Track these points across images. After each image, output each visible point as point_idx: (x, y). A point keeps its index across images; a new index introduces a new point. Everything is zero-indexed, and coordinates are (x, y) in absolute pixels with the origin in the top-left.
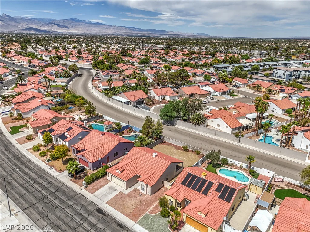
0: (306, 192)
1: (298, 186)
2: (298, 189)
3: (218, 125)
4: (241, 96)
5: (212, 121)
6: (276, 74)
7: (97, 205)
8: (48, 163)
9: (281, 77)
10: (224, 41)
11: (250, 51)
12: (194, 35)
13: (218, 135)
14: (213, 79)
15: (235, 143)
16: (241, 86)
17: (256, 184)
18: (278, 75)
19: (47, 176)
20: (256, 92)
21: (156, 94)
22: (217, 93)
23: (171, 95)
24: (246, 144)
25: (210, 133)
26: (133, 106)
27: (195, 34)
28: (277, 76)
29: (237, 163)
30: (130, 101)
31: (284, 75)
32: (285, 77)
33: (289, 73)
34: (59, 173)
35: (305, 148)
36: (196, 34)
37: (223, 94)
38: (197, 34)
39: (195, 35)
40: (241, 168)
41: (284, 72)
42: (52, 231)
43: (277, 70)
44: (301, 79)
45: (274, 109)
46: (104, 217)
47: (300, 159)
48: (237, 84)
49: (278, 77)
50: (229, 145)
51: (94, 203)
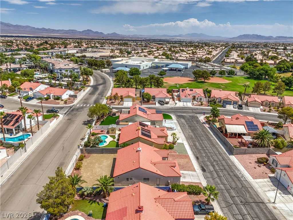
7: (203, 174)
42: (240, 176)
46: (203, 166)
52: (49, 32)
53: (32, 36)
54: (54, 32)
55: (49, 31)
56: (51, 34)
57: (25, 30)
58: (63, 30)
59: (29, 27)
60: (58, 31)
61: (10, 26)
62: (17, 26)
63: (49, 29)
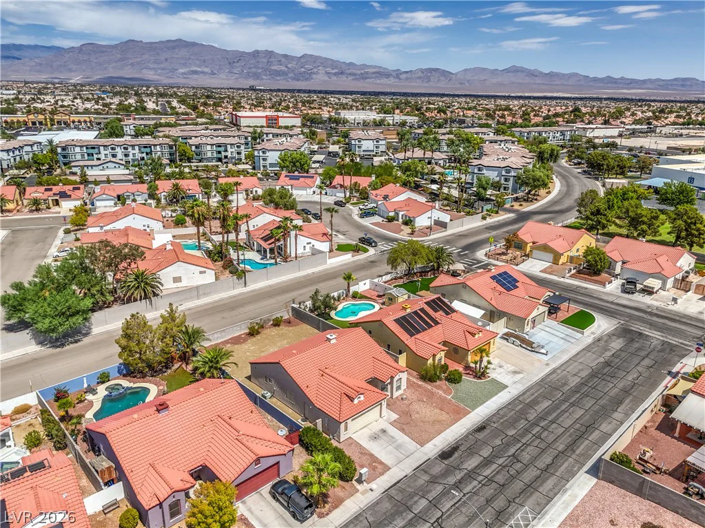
3: (177, 280)
7: (429, 459)
13: (205, 294)
24: (255, 281)
25: (186, 299)
40: (339, 300)
42: (512, 522)
45: (144, 226)
47: (321, 264)
50: (250, 294)
51: (422, 464)
52: (620, 86)
53: (573, 96)
54: (632, 85)
55: (620, 83)
56: (622, 91)
57: (566, 83)
58: (658, 80)
59: (576, 75)
60: (644, 82)
61: (536, 76)
62: (551, 75)
63: (622, 78)
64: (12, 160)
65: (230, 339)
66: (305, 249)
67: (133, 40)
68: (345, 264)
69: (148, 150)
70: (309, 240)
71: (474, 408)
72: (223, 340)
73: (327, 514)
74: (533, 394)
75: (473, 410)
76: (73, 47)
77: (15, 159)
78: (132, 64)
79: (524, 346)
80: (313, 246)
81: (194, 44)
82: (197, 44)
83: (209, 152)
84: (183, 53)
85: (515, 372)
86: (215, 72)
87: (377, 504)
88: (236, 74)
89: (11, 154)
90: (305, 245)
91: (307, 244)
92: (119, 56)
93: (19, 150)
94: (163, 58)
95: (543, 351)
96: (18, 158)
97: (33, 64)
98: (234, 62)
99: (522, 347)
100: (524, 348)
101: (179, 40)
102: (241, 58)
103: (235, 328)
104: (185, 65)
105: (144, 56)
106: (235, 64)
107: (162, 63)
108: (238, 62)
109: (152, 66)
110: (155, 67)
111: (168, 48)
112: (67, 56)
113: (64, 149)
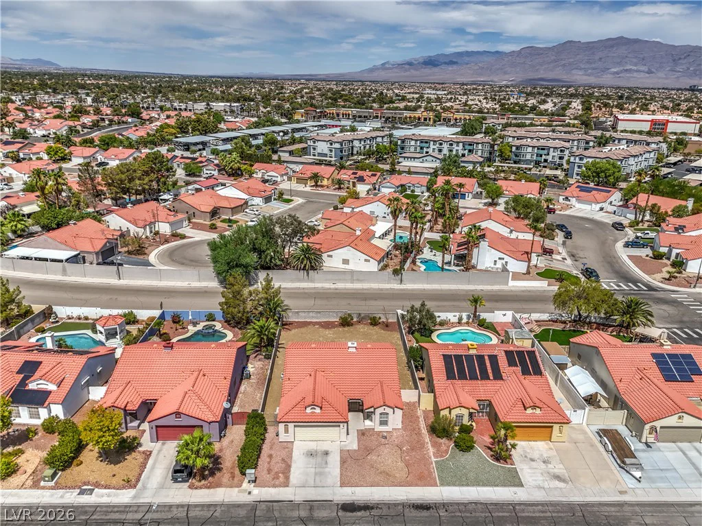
0: (564, 325)
1: (549, 321)
2: (552, 325)
3: (346, 262)
4: (299, 201)
5: (329, 256)
6: (314, 149)
7: (331, 501)
8: (56, 483)
9: (325, 155)
10: (113, 81)
11: (208, 105)
12: (13, 62)
13: (359, 280)
14: (207, 170)
15: (395, 286)
16: (279, 179)
17: (521, 337)
18: (319, 150)
19: (106, 515)
20: (314, 188)
21: (130, 222)
22: (258, 201)
23: (172, 219)
24: (414, 282)
25: (341, 280)
26: (98, 264)
27: (14, 60)
28: (316, 154)
29: (452, 317)
30: (79, 254)
31: (331, 151)
32: (333, 154)
33: (337, 146)
34: (132, 492)
35: (493, 266)
36: (17, 60)
37: (268, 200)
38: (23, 60)
39: (18, 63)
40: (460, 322)
41: (329, 145)
43: (314, 142)
44: (356, 155)
45: (385, 213)
46: (374, 512)
47: (499, 283)
48: (268, 176)
49: (320, 154)
51: (319, 501)
64: (362, 148)
65: (323, 322)
66: (495, 264)
67: (572, 41)
68: (529, 291)
69: (471, 148)
70: (502, 255)
71: (444, 483)
72: (318, 321)
73: (196, 488)
74: (543, 512)
75: (442, 485)
76: (514, 51)
77: (365, 147)
78: (564, 65)
79: (615, 455)
80: (506, 262)
81: (637, 41)
82: (641, 40)
83: (529, 154)
84: (622, 51)
85: (558, 478)
86: (653, 70)
87: (238, 506)
88: (680, 72)
89: (363, 143)
90: (497, 259)
91: (500, 259)
92: (553, 58)
93: (370, 140)
94: (597, 57)
95: (638, 474)
96: (368, 147)
97: (476, 68)
98: (680, 59)
99: (612, 454)
100: (614, 457)
101: (621, 38)
102: (692, 54)
103: (331, 314)
104: (619, 64)
105: (578, 56)
106: (680, 61)
107: (594, 63)
108: (685, 58)
109: (583, 66)
110: (586, 67)
111: (606, 47)
112: (506, 59)
113: (403, 141)
